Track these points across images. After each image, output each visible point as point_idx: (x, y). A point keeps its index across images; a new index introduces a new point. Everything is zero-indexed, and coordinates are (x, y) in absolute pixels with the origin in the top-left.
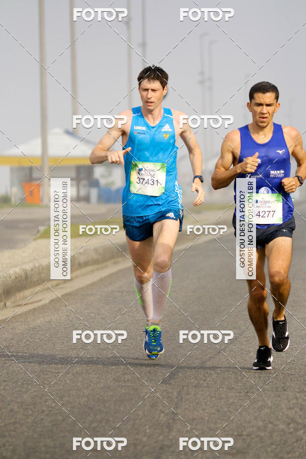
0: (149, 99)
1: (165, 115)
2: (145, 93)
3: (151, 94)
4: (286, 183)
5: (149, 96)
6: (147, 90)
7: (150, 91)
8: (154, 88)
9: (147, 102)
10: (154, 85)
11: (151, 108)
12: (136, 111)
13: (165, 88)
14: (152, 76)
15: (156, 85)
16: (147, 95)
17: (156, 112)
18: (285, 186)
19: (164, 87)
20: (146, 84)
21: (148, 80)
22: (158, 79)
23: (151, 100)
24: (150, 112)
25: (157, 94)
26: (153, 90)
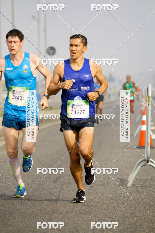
0: (12, 47)
2: (10, 44)
3: (13, 44)
4: (89, 95)
5: (12, 46)
7: (13, 42)
8: (15, 41)
10: (15, 39)
11: (14, 53)
13: (22, 42)
14: (14, 34)
15: (17, 39)
16: (11, 45)
17: (17, 56)
18: (89, 97)
19: (21, 41)
20: (10, 38)
21: (12, 37)
23: (14, 48)
24: (14, 55)
25: (17, 44)
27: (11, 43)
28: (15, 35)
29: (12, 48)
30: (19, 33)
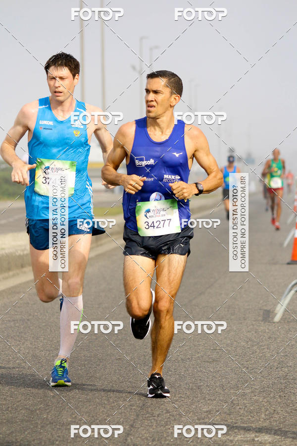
0: (57, 88)
1: (77, 108)
2: (52, 83)
3: (58, 83)
4: (174, 187)
5: (57, 85)
6: (54, 78)
7: (57, 79)
8: (62, 76)
9: (55, 92)
10: (62, 73)
11: (60, 98)
12: (44, 102)
13: (76, 77)
14: (60, 62)
15: (65, 72)
16: (55, 83)
17: (67, 104)
18: (174, 190)
19: (74, 76)
20: (53, 71)
22: (66, 66)
23: (59, 89)
24: (61, 103)
25: (66, 82)
26: (61, 78)
27: (54, 80)
28: (61, 65)
29: (57, 90)
30: (70, 61)
